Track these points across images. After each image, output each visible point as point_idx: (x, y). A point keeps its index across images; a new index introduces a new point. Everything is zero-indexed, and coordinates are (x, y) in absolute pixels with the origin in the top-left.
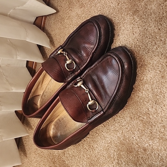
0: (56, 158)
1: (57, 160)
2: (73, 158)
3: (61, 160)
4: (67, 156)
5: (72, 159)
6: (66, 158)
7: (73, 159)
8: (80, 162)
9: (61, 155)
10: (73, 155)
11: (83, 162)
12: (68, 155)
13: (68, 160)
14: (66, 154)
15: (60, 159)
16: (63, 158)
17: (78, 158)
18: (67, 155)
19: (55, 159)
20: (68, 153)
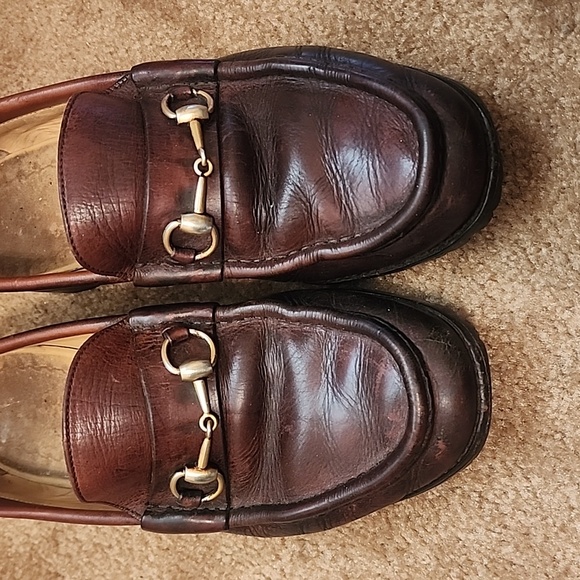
0: (21, 564)
1: (23, 574)
2: (99, 556)
3: (44, 572)
4: (69, 551)
5: (92, 560)
6: (67, 560)
7: (97, 563)
8: (130, 572)
9: (40, 551)
10: (95, 545)
11: (141, 569)
12: (73, 549)
13: (77, 569)
14: (65, 543)
15: (40, 567)
16: (49, 560)
17: (120, 555)
18: (70, 545)
19: (14, 572)
20: (70, 537)
